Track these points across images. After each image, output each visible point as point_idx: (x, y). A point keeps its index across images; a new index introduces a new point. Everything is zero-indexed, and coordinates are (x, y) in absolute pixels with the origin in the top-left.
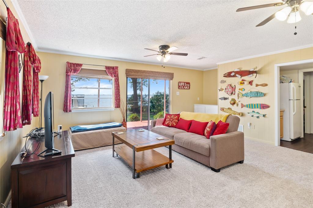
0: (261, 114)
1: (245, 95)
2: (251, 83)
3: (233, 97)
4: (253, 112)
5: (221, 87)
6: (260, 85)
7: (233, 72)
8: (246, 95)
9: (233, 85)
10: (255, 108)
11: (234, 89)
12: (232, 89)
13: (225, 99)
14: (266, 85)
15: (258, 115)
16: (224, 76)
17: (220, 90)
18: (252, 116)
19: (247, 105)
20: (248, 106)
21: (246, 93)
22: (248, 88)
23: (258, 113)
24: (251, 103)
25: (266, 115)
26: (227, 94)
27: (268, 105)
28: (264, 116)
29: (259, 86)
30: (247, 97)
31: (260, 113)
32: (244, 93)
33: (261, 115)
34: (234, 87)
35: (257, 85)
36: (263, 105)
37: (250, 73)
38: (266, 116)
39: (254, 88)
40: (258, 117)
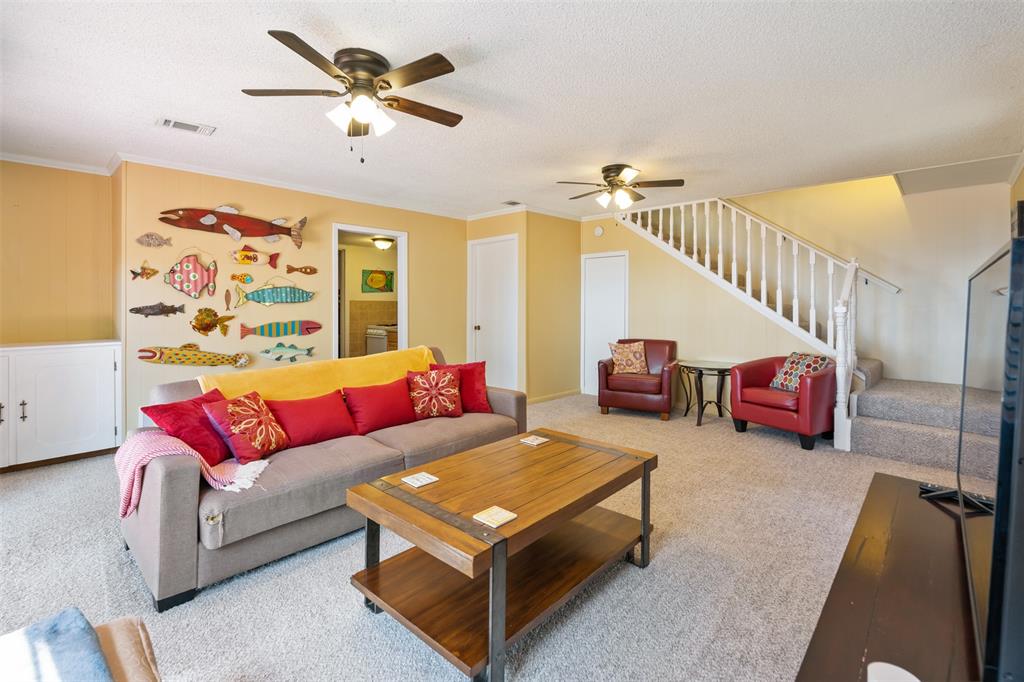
0: (301, 350)
1: (256, 298)
2: (273, 260)
3: (206, 302)
4: (280, 345)
5: (145, 262)
6: (297, 270)
7: (212, 212)
8: (258, 297)
9: (206, 260)
10: (286, 334)
11: (210, 273)
12: (206, 273)
13: (164, 310)
14: (313, 271)
15: (292, 353)
16: (162, 219)
17: (135, 274)
18: (278, 359)
19: (262, 327)
20: (266, 330)
21: (257, 291)
22: (262, 275)
23: (292, 347)
24: (276, 321)
25: (312, 348)
26: (182, 290)
27: (316, 324)
28: (309, 351)
29: (296, 272)
30: (259, 302)
31: (299, 347)
32: (249, 288)
33: (300, 352)
34: (212, 268)
35: (290, 270)
36: (308, 322)
37: (269, 229)
38: (313, 351)
39: (280, 278)
40: (293, 359)
